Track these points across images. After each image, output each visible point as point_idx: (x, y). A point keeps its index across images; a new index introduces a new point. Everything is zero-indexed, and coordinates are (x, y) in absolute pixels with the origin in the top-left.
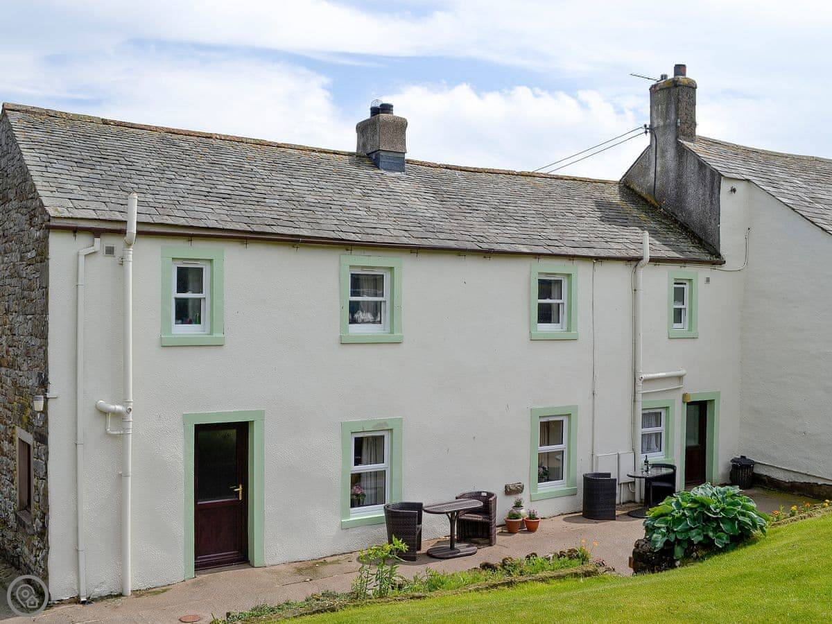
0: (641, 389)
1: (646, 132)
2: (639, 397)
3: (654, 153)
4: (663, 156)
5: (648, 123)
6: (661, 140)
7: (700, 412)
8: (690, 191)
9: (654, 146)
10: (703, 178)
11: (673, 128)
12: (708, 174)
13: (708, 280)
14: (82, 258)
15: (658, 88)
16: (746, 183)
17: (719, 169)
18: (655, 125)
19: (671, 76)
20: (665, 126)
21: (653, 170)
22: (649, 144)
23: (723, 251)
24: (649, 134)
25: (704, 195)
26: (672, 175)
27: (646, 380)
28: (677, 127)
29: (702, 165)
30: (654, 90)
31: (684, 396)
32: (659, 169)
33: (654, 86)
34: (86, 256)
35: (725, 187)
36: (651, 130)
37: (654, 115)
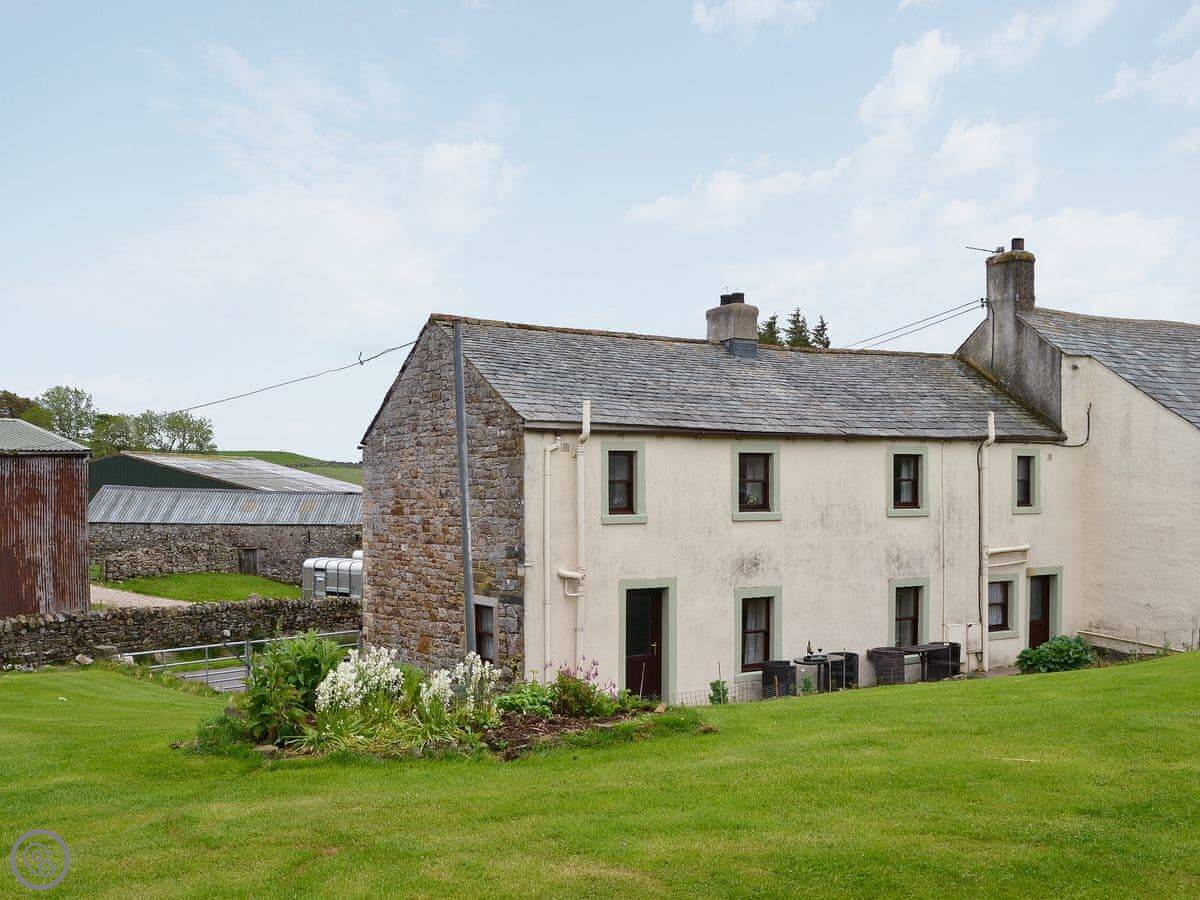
0: (986, 563)
1: (983, 306)
2: (985, 570)
3: (991, 326)
4: (1000, 331)
5: (985, 297)
6: (998, 314)
7: (1043, 586)
8: (1030, 367)
9: (991, 318)
10: (1043, 355)
11: (1012, 303)
12: (1049, 351)
13: (1050, 457)
14: (548, 453)
15: (995, 262)
16: (1087, 358)
17: (1059, 345)
18: (992, 299)
19: (1008, 249)
20: (1003, 301)
21: (990, 344)
22: (985, 317)
23: (1064, 427)
24: (985, 308)
25: (1044, 371)
26: (1011, 350)
27: (992, 555)
28: (1016, 302)
29: (1042, 342)
30: (990, 262)
31: (1028, 570)
32: (996, 343)
33: (991, 259)
34: (551, 451)
35: (1066, 364)
36: (988, 303)
37: (991, 289)
